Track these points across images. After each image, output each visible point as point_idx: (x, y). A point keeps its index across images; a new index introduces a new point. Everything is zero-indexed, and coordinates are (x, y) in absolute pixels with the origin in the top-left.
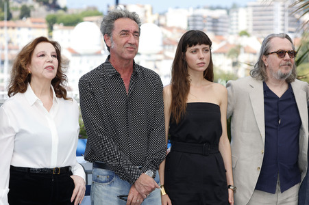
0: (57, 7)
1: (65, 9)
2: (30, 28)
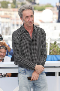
0: (34, 3)
1: (38, 4)
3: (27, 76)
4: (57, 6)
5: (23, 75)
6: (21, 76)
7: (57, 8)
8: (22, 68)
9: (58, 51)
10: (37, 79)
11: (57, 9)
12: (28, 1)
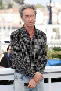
2: (12, 13)
3: (24, 82)
4: (48, 7)
5: (20, 81)
6: (18, 82)
7: (48, 8)
8: (19, 74)
9: (51, 56)
10: (35, 87)
11: (48, 10)
12: (16, 1)
